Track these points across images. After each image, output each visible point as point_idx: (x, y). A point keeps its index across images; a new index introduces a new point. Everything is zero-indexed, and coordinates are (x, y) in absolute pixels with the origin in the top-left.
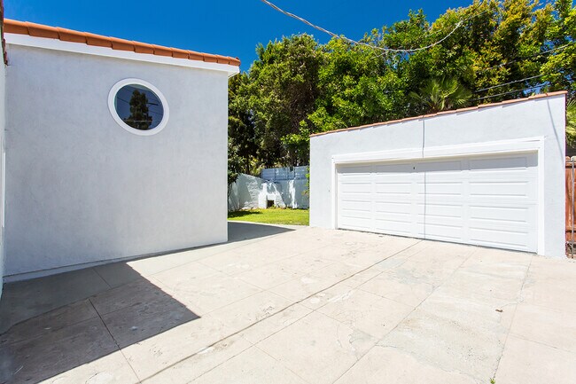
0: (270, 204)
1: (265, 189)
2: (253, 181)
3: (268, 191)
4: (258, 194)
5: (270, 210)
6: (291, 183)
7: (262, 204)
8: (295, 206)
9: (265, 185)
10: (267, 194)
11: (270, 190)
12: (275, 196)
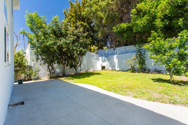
0: (103, 68)
1: (100, 60)
2: (94, 56)
3: (103, 61)
4: (96, 62)
5: (103, 71)
6: (115, 57)
7: (98, 68)
8: (118, 69)
9: (100, 58)
10: (102, 63)
11: (104, 61)
12: (106, 64)
